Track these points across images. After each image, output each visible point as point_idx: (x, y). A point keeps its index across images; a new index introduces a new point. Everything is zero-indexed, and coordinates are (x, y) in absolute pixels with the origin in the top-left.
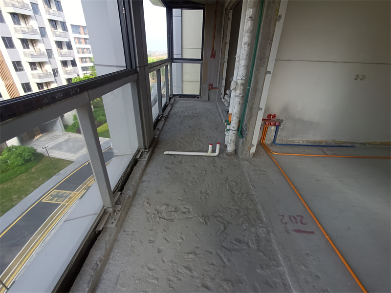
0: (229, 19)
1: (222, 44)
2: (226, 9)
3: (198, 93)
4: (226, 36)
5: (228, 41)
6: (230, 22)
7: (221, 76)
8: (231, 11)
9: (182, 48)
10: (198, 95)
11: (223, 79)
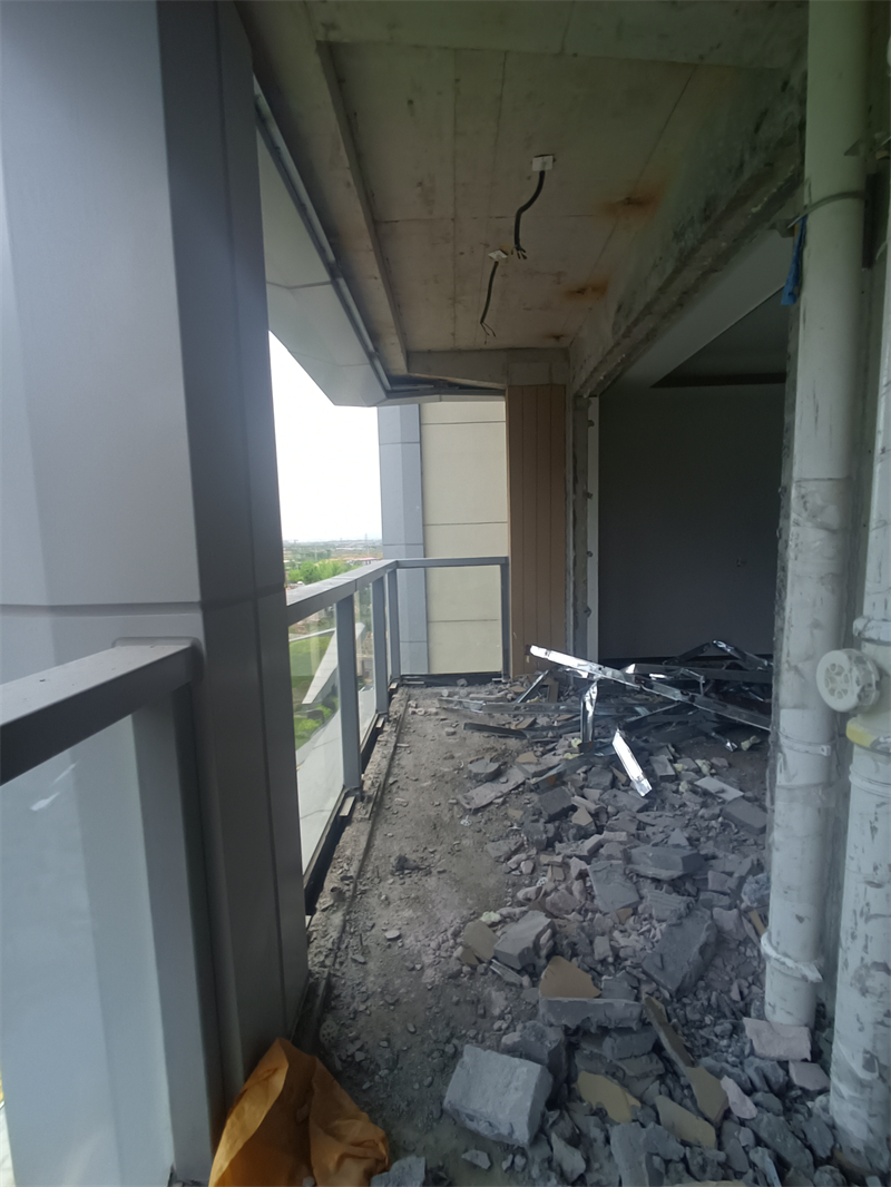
0: (591, 423)
1: (571, 497)
2: (578, 396)
3: (498, 667)
4: (585, 472)
5: (593, 486)
6: (593, 434)
7: (579, 603)
8: (595, 401)
9: (424, 525)
10: (497, 675)
11: (588, 611)
